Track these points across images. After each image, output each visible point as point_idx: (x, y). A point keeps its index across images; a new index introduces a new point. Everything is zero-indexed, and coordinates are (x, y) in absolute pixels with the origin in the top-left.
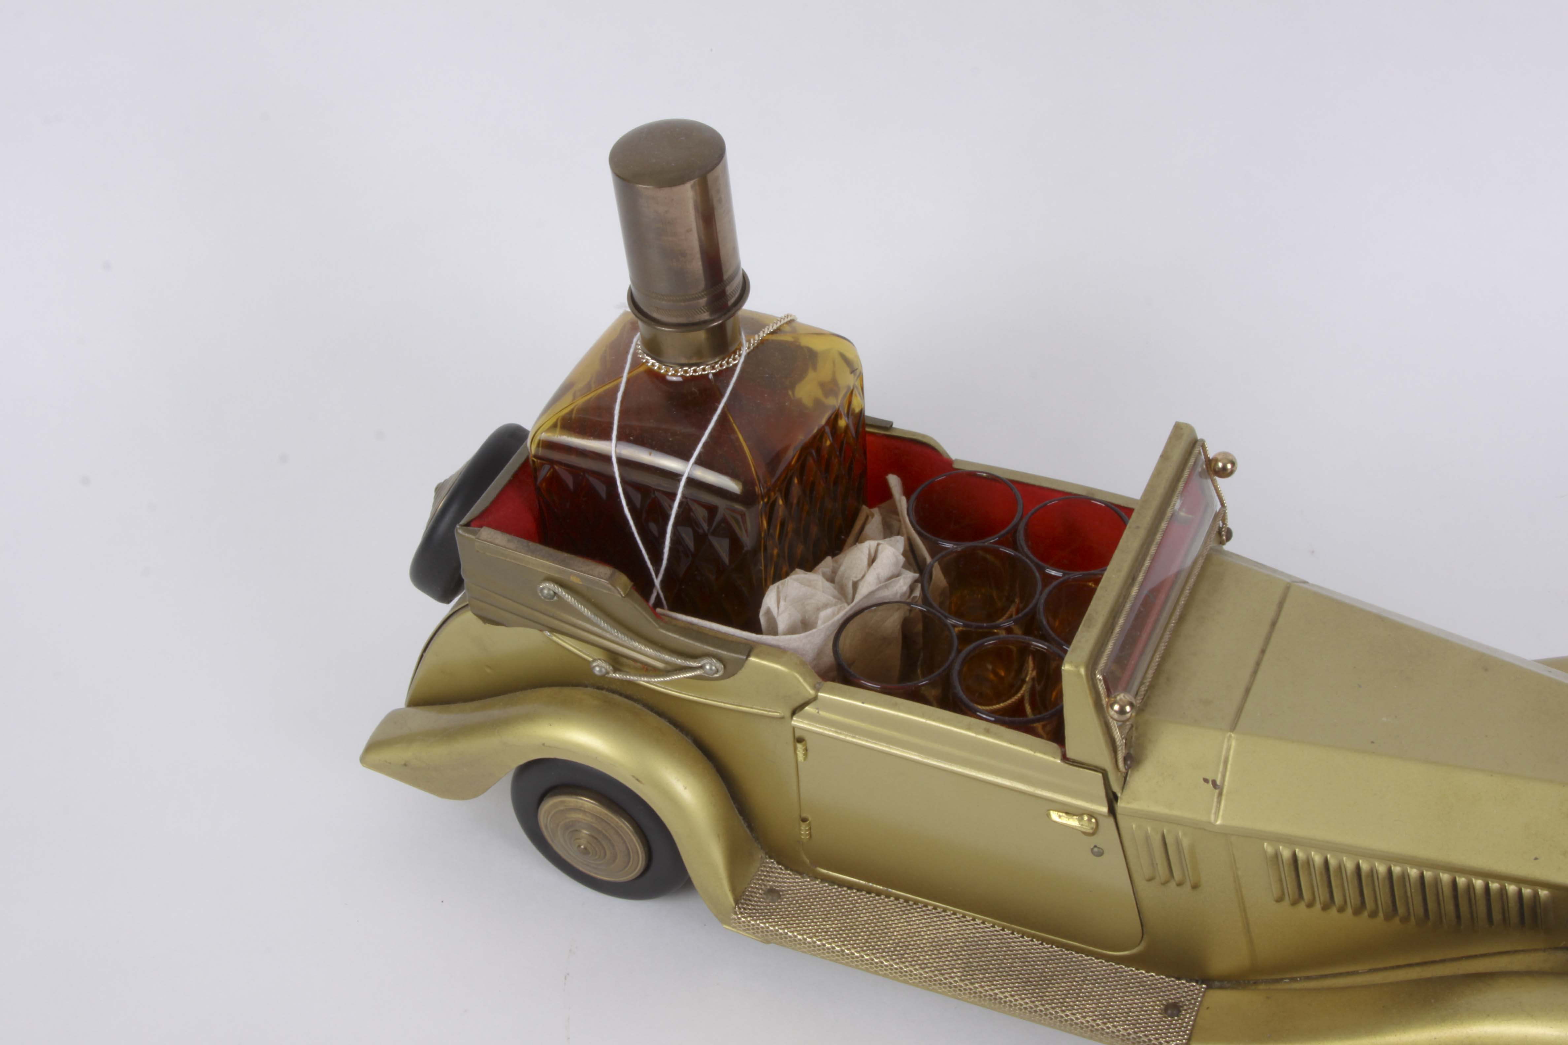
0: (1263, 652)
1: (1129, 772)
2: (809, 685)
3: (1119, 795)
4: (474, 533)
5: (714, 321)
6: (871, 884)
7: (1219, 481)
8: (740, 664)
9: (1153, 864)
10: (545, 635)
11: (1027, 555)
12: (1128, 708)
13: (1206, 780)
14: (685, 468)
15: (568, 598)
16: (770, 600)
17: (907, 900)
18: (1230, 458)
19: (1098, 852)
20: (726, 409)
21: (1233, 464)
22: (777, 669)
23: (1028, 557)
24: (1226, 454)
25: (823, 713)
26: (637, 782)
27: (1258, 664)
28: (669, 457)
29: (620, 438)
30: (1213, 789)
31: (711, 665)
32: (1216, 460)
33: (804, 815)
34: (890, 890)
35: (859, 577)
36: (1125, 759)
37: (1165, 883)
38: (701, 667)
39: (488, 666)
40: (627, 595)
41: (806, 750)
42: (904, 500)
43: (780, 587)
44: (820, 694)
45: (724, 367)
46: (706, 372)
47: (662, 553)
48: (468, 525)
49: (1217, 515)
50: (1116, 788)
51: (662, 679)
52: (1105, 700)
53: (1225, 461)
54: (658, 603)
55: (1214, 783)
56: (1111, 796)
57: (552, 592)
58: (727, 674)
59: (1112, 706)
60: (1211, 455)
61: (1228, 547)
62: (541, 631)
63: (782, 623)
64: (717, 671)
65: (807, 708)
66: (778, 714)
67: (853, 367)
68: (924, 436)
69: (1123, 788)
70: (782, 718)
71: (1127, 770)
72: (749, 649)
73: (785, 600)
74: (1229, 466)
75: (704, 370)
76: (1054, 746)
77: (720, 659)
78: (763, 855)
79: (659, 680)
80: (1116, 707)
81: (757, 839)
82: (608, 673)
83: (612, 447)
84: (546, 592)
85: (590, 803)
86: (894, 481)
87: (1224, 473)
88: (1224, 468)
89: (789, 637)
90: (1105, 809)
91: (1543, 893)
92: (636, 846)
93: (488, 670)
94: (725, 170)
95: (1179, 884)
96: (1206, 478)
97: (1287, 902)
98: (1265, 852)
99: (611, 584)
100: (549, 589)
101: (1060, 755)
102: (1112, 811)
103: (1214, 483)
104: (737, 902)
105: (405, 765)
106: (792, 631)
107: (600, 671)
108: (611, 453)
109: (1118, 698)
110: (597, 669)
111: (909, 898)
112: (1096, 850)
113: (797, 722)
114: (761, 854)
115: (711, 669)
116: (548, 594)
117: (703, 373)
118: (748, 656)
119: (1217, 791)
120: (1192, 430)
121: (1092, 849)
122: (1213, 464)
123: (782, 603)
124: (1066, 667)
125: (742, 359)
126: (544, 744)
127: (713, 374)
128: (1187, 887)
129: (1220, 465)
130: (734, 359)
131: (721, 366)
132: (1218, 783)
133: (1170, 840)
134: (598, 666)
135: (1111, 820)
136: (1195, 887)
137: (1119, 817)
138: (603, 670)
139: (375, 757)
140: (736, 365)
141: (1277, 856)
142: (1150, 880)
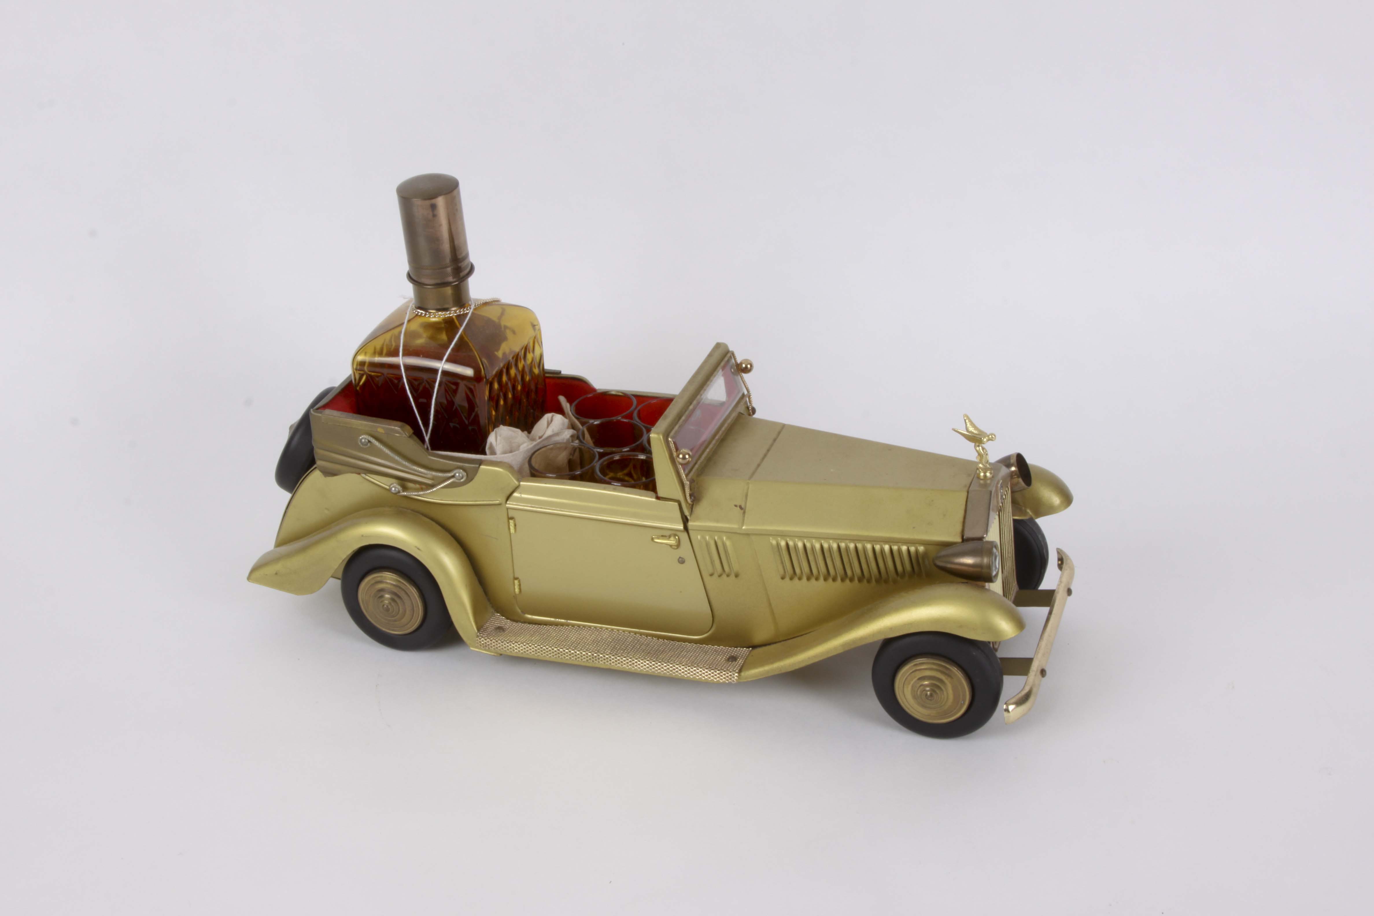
0: (768, 451)
1: (695, 504)
2: (515, 479)
3: (689, 518)
4: (321, 413)
5: (455, 282)
6: (557, 620)
7: (744, 375)
8: (477, 470)
9: (712, 562)
10: (362, 477)
11: (636, 420)
12: (687, 456)
13: (736, 506)
14: (442, 365)
15: (377, 443)
16: (491, 439)
17: (579, 626)
18: (749, 362)
19: (682, 561)
20: (463, 333)
21: (751, 366)
22: (497, 470)
23: (639, 423)
24: (746, 360)
25: (524, 496)
26: (418, 550)
27: (765, 455)
28: (433, 360)
29: (404, 355)
30: (740, 510)
31: (459, 473)
32: (741, 364)
33: (516, 576)
34: (569, 621)
35: (542, 434)
36: (691, 495)
37: (720, 576)
38: (453, 477)
39: (326, 509)
40: (410, 437)
41: (515, 525)
42: (568, 405)
43: (497, 431)
44: (521, 483)
45: (462, 313)
46: (452, 315)
47: (429, 419)
48: (318, 409)
49: (743, 395)
50: (687, 513)
51: (431, 491)
52: (675, 454)
53: (746, 363)
54: (427, 448)
55: (741, 507)
56: (685, 520)
57: (367, 441)
58: (470, 479)
59: (678, 456)
60: (739, 362)
61: (755, 416)
62: (359, 474)
63: (499, 449)
64: (462, 478)
65: (516, 494)
66: (498, 502)
67: (534, 326)
68: (579, 376)
69: (691, 514)
70: (500, 504)
71: (693, 501)
72: (480, 462)
73: (500, 436)
74: (749, 366)
75: (450, 314)
76: (652, 493)
77: (464, 470)
78: (493, 611)
79: (430, 491)
80: (681, 456)
81: (489, 600)
82: (399, 492)
83: (400, 360)
84: (363, 440)
85: (390, 575)
86: (562, 399)
87: (746, 370)
88: (746, 367)
89: (503, 455)
90: (681, 527)
91: (921, 549)
92: (417, 601)
93: (326, 512)
94: (459, 193)
95: (728, 576)
96: (737, 376)
97: (787, 579)
98: (771, 544)
99: (402, 430)
100: (365, 439)
101: (655, 497)
102: (686, 529)
103: (742, 378)
104: (479, 630)
105: (276, 574)
106: (505, 453)
107: (395, 490)
108: (400, 362)
109: (681, 451)
110: (393, 489)
111: (579, 624)
112: (680, 559)
113: (510, 504)
114: (492, 610)
115: (459, 476)
116: (365, 442)
117: (450, 315)
118: (480, 465)
119: (742, 511)
120: (726, 346)
121: (678, 560)
122: (740, 366)
123: (499, 438)
124: (653, 435)
125: (472, 310)
126: (362, 536)
127: (455, 316)
128: (733, 576)
129: (744, 366)
130: (467, 310)
131: (460, 312)
132: (743, 506)
133: (720, 544)
134: (393, 487)
135: (685, 534)
136: (737, 576)
137: (690, 532)
138: (397, 489)
139: (257, 574)
140: (468, 313)
141: (778, 545)
142: (711, 575)
